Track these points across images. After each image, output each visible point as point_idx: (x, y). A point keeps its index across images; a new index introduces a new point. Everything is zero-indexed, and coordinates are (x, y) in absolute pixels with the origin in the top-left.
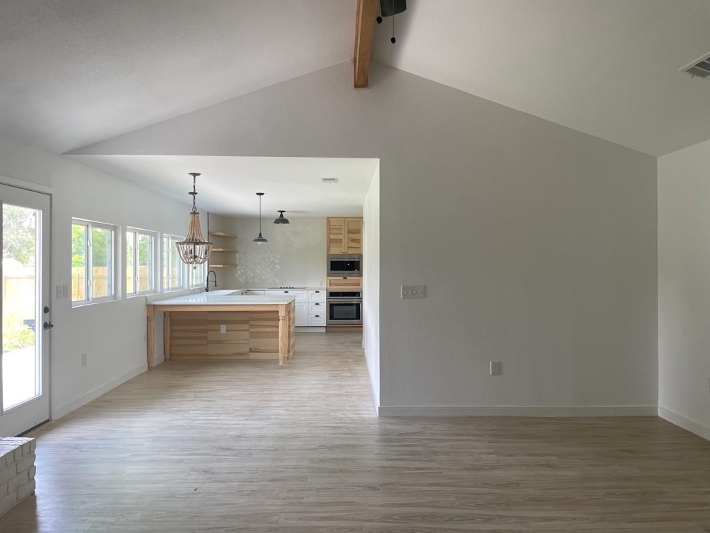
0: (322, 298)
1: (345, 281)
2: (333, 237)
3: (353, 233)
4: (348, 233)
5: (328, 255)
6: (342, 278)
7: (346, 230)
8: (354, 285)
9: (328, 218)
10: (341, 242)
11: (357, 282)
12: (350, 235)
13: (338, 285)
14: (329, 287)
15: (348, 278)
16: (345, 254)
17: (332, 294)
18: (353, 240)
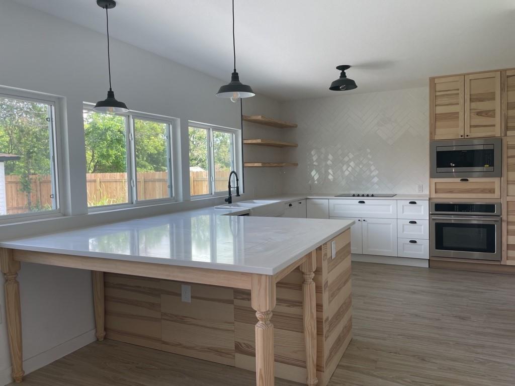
0: (422, 212)
1: (465, 186)
2: (440, 110)
3: (481, 100)
4: (471, 101)
5: (433, 142)
6: (458, 180)
7: (468, 97)
8: (483, 191)
9: (432, 80)
10: (458, 117)
11: (488, 187)
12: (474, 105)
13: (451, 191)
14: (434, 195)
15: (471, 180)
16: (465, 139)
17: (439, 207)
18: (479, 114)
